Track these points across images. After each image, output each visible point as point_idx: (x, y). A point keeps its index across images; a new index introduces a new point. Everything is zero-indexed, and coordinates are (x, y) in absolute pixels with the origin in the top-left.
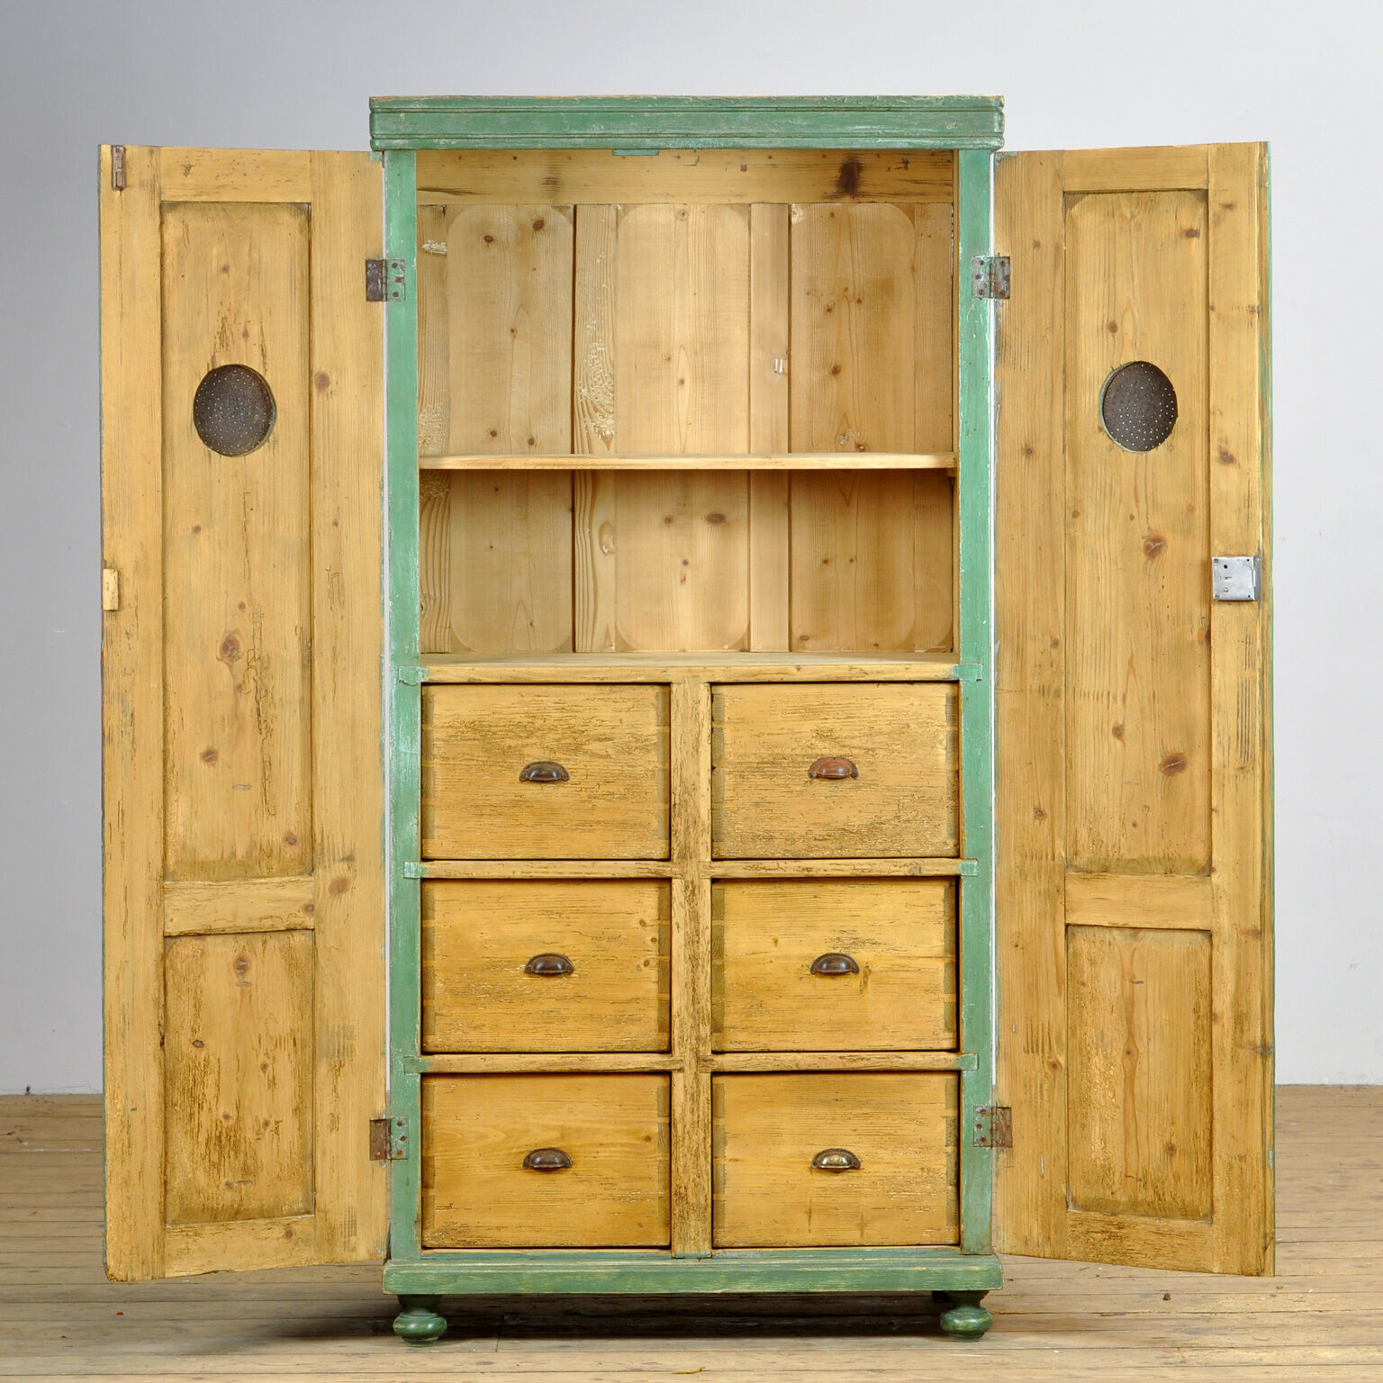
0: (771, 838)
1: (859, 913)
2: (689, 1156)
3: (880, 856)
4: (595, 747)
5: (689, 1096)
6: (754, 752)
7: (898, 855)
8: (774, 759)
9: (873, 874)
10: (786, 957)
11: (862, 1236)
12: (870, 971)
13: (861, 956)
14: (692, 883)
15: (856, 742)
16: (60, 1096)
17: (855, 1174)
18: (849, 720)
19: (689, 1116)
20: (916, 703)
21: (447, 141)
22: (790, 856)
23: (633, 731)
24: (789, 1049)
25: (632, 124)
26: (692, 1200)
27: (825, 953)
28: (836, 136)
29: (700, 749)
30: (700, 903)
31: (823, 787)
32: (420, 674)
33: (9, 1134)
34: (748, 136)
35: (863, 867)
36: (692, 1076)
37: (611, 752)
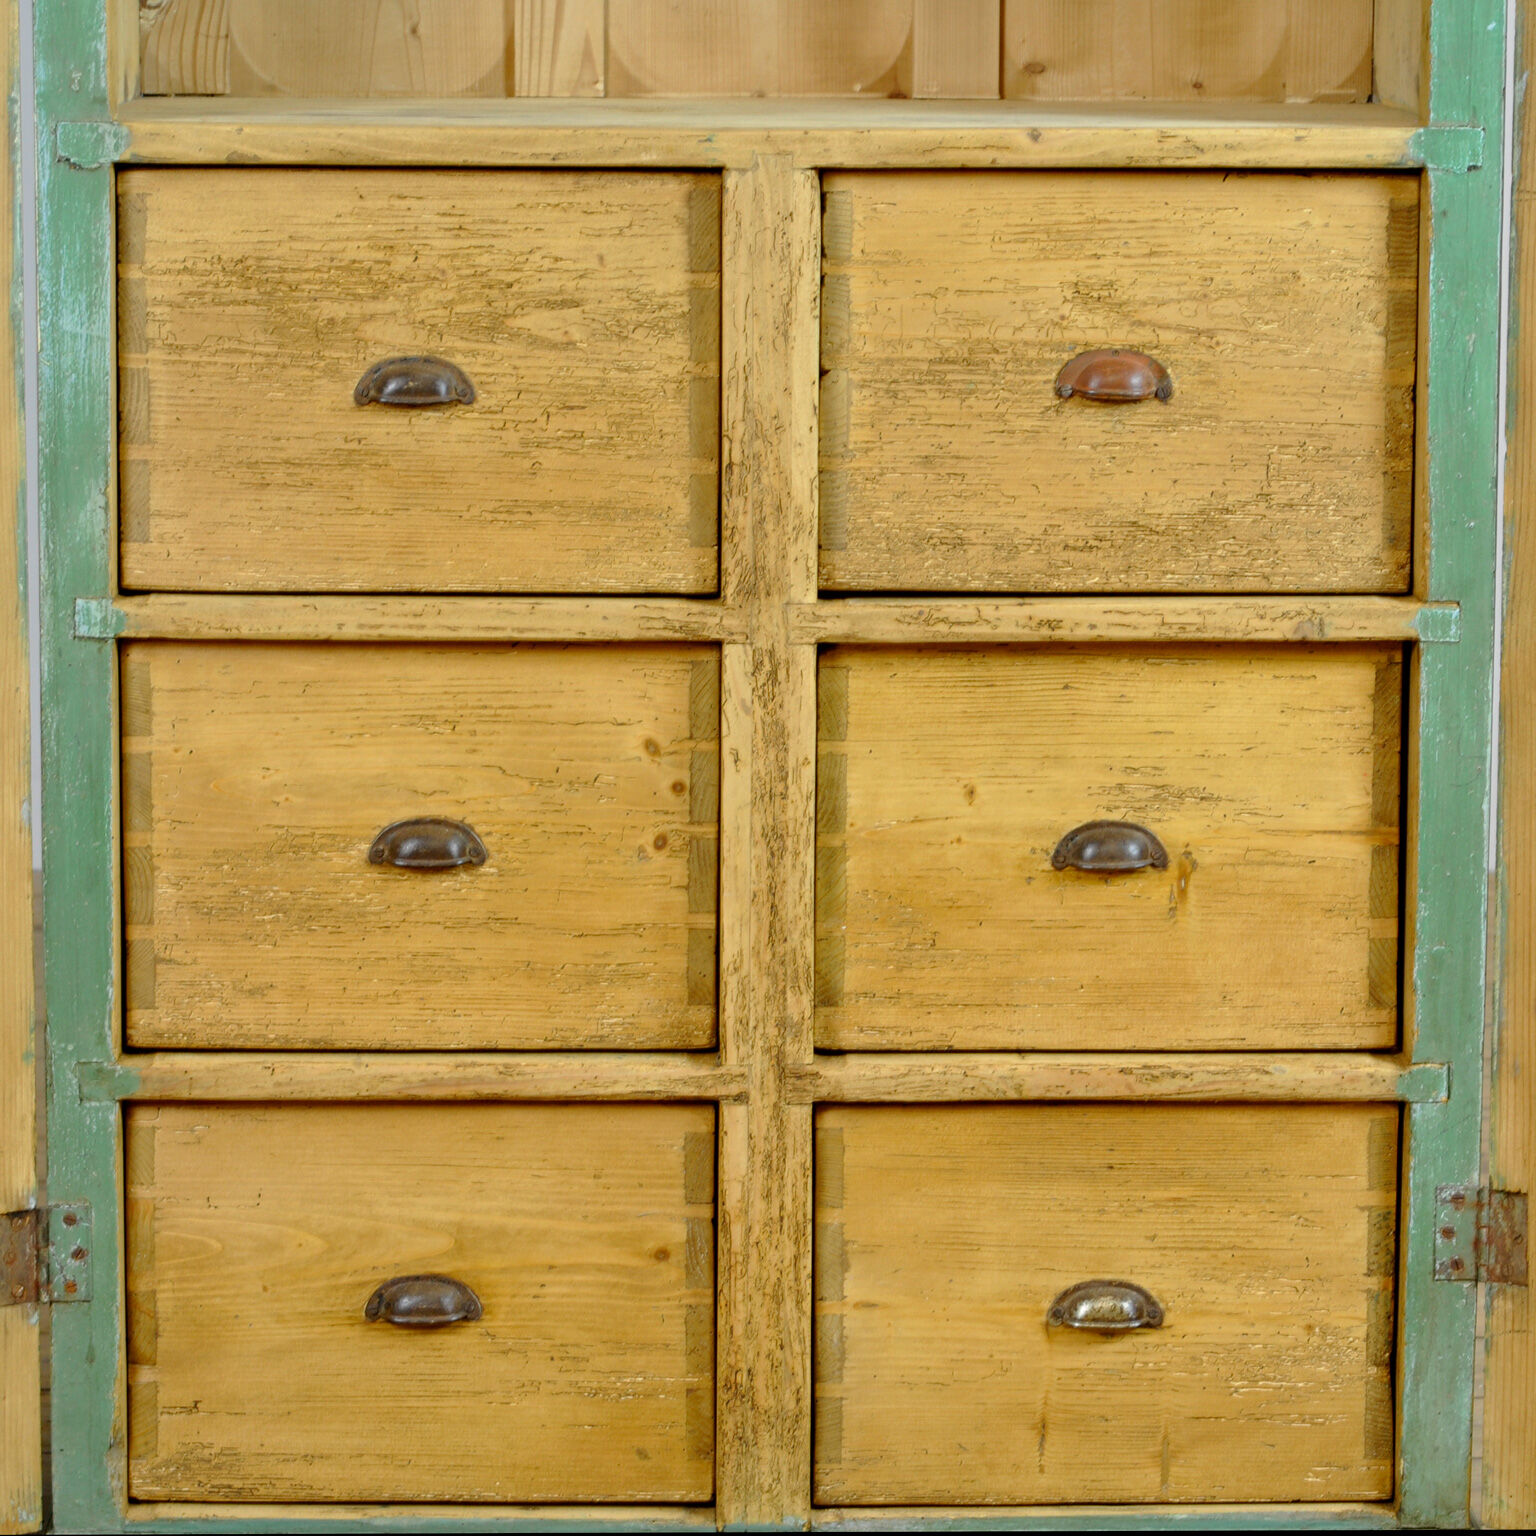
0: (960, 543)
1: (1169, 727)
2: (758, 1298)
3: (1220, 588)
4: (537, 321)
5: (759, 1159)
6: (922, 334)
7: (1264, 586)
8: (971, 351)
9: (1207, 635)
10: (994, 830)
11: (1164, 1481)
12: (1194, 865)
13: (1174, 828)
14: (772, 653)
15: (1169, 314)
17: (1152, 1338)
18: (1154, 260)
19: (759, 1205)
20: (1317, 221)
22: (1005, 587)
23: (631, 283)
24: (998, 1046)
26: (765, 1399)
27: (1087, 819)
29: (794, 332)
30: (791, 704)
31: (1088, 424)
32: (110, 141)
35: (1183, 619)
36: (768, 1112)
37: (576, 334)
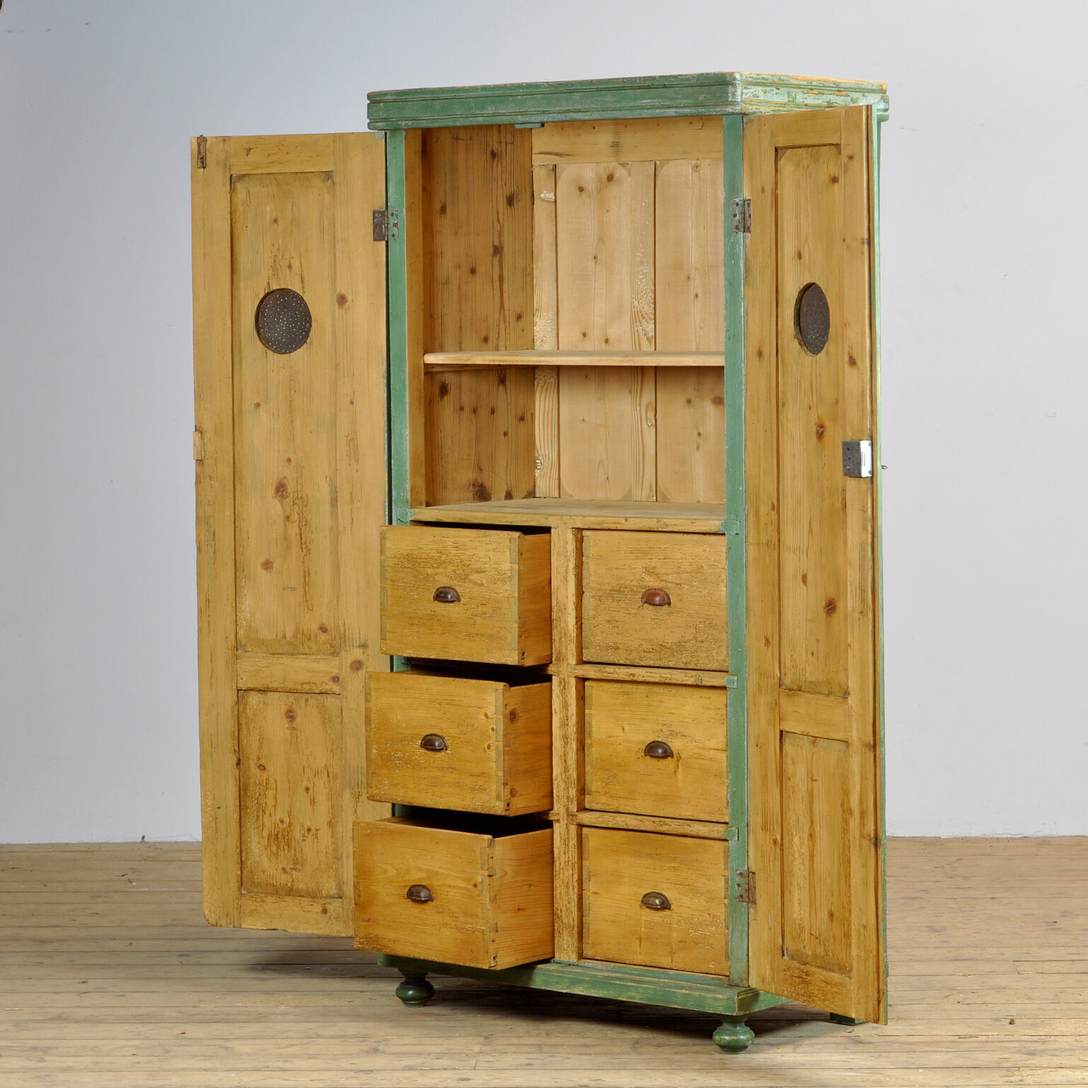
0: (617, 648)
1: (674, 711)
2: (563, 887)
4: (475, 577)
5: (563, 842)
6: (607, 581)
8: (620, 588)
9: (672, 681)
10: (629, 742)
11: (672, 962)
12: (680, 756)
13: (675, 744)
14: (564, 679)
15: (670, 578)
16: (167, 843)
17: (667, 912)
18: (665, 560)
19: (563, 857)
21: (407, 122)
22: (629, 663)
23: (496, 566)
25: (510, 105)
26: (565, 920)
27: (651, 740)
28: (631, 109)
29: (569, 579)
30: (569, 697)
31: (649, 610)
32: (409, 514)
33: (123, 876)
34: (579, 111)
35: (666, 676)
36: (565, 826)
37: (484, 582)
